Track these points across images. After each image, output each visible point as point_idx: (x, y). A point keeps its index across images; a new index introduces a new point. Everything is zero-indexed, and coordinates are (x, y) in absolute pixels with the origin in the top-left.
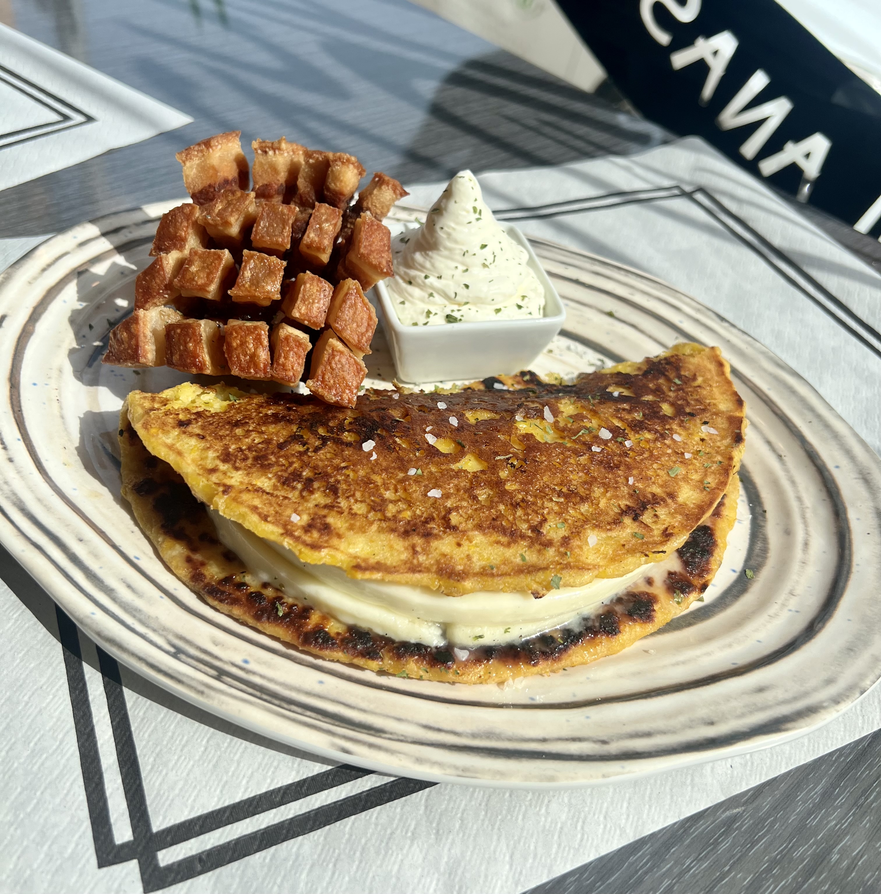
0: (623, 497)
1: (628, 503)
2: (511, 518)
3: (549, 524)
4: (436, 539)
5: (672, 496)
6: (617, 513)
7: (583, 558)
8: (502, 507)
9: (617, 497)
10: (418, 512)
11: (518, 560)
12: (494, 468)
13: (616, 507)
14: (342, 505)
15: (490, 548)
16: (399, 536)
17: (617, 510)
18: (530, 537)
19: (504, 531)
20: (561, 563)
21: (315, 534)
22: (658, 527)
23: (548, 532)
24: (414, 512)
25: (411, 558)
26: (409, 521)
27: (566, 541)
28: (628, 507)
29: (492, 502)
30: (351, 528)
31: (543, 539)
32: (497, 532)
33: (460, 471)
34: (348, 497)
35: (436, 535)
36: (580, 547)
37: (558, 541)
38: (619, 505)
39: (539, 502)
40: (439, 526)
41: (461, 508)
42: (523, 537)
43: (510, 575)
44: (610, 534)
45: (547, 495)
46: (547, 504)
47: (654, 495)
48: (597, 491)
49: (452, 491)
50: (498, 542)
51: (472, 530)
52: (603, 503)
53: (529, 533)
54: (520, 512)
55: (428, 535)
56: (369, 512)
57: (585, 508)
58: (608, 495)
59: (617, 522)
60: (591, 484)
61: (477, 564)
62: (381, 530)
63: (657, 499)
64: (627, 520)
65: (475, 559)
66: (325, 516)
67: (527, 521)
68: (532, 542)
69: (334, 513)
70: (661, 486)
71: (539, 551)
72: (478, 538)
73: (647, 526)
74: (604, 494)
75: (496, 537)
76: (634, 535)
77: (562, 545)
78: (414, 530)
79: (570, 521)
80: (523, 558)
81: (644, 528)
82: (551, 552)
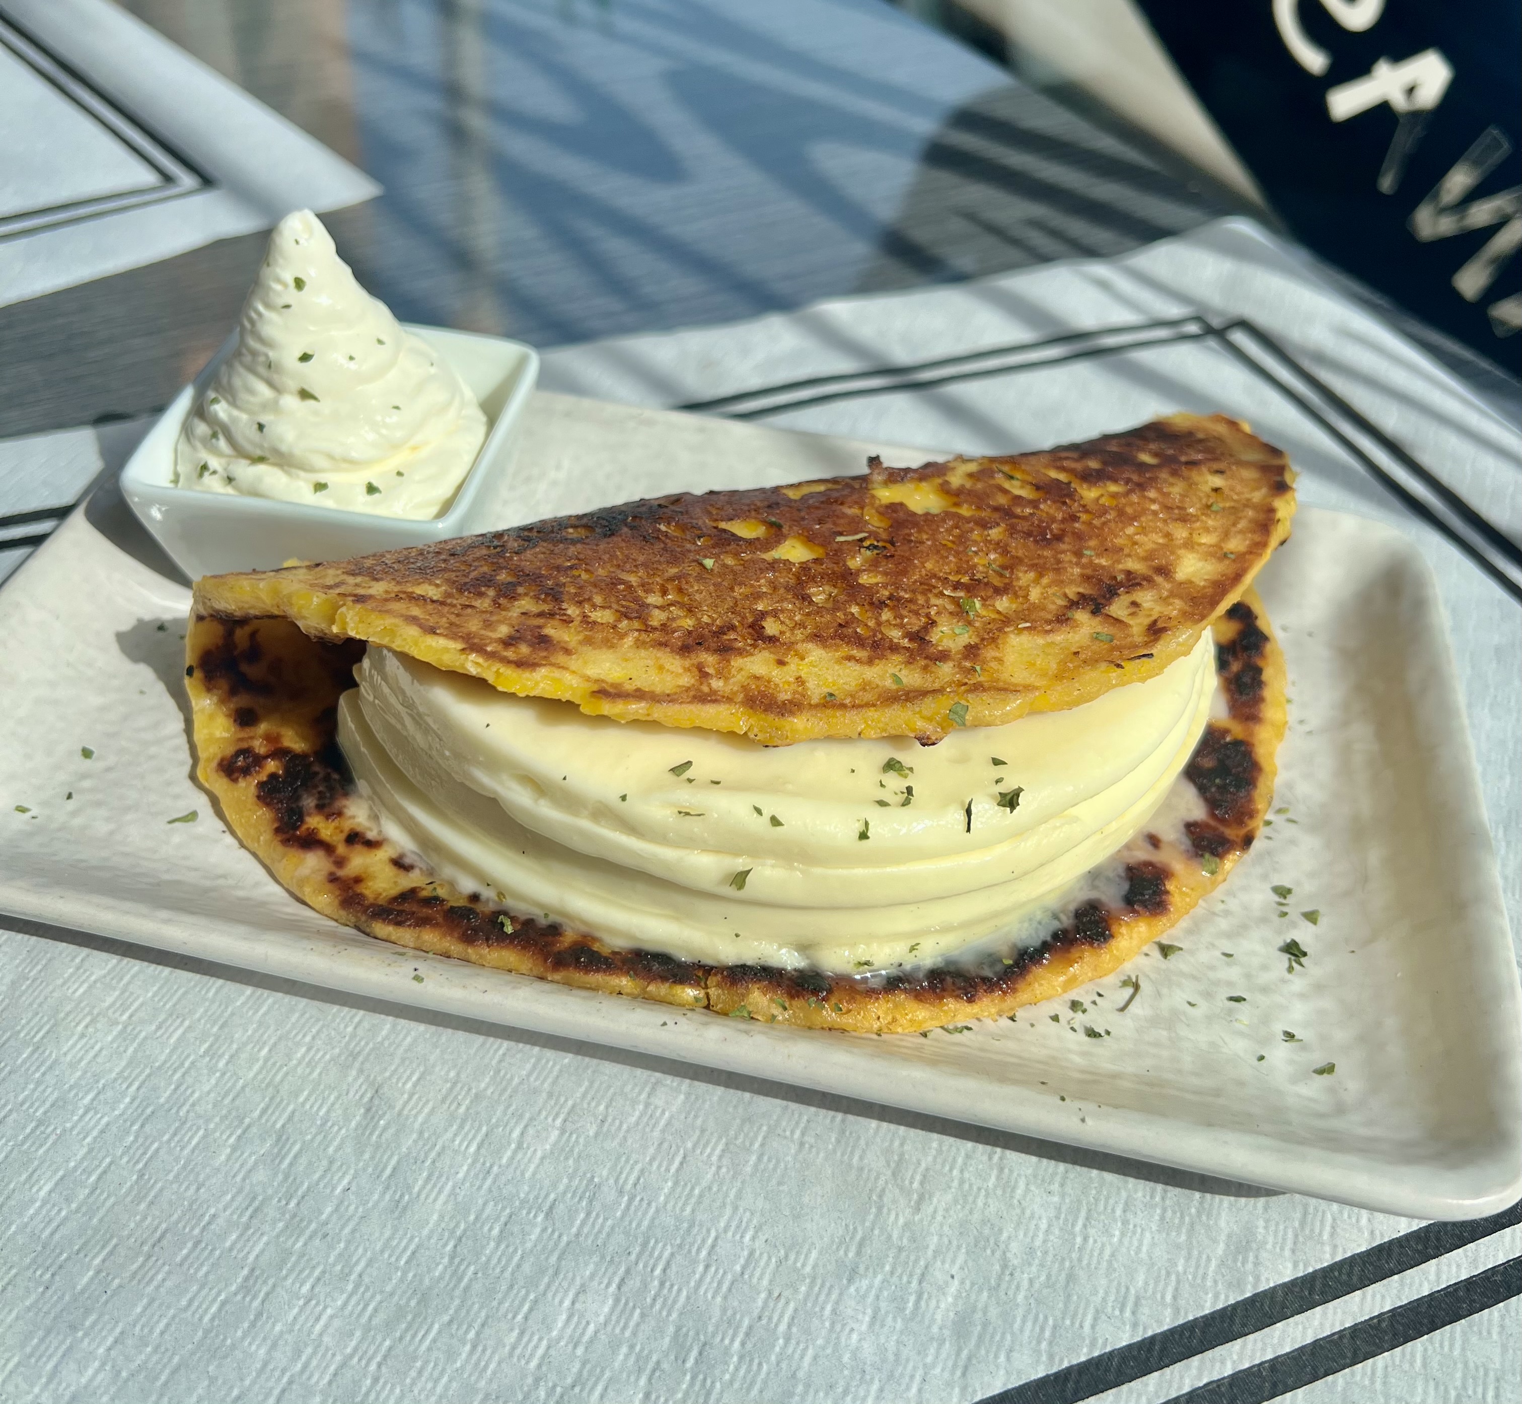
0: (1072, 582)
1: (1081, 590)
2: (872, 623)
3: (940, 628)
4: (740, 654)
5: (1164, 571)
6: (1061, 606)
7: (1005, 676)
8: (855, 609)
9: (1060, 583)
10: (705, 619)
11: (889, 683)
12: (837, 555)
13: (1059, 597)
14: (569, 612)
15: (837, 667)
16: (672, 651)
17: (1061, 602)
18: (907, 649)
19: (860, 642)
20: (966, 684)
21: (524, 649)
22: (1138, 621)
23: (941, 640)
24: (699, 620)
25: (697, 684)
26: (690, 632)
27: (971, 651)
28: (1082, 596)
29: (835, 601)
30: (588, 641)
31: (932, 650)
32: (847, 643)
33: (776, 561)
34: (580, 603)
35: (739, 649)
36: (1000, 660)
37: (958, 652)
38: (1066, 596)
39: (921, 600)
40: (743, 637)
41: (782, 611)
42: (894, 648)
43: (874, 705)
44: (1050, 638)
45: (935, 587)
46: (934, 601)
47: (1129, 573)
48: (1025, 577)
49: (764, 590)
50: (850, 658)
51: (803, 641)
52: (1035, 594)
53: (906, 642)
54: (886, 615)
55: (725, 650)
56: (619, 621)
57: (1003, 604)
58: (1045, 581)
59: (1062, 619)
60: (1011, 567)
61: (816, 691)
62: (639, 644)
63: (1135, 578)
64: (1081, 616)
65: (811, 684)
66: (540, 627)
67: (902, 626)
68: (910, 656)
69: (556, 623)
70: (1145, 559)
71: (925, 668)
72: (816, 653)
73: (1117, 621)
74: (1037, 581)
75: (845, 650)
76: (1096, 637)
77: (966, 657)
78: (700, 644)
79: (977, 624)
80: (896, 679)
81: (1113, 625)
82: (946, 670)
